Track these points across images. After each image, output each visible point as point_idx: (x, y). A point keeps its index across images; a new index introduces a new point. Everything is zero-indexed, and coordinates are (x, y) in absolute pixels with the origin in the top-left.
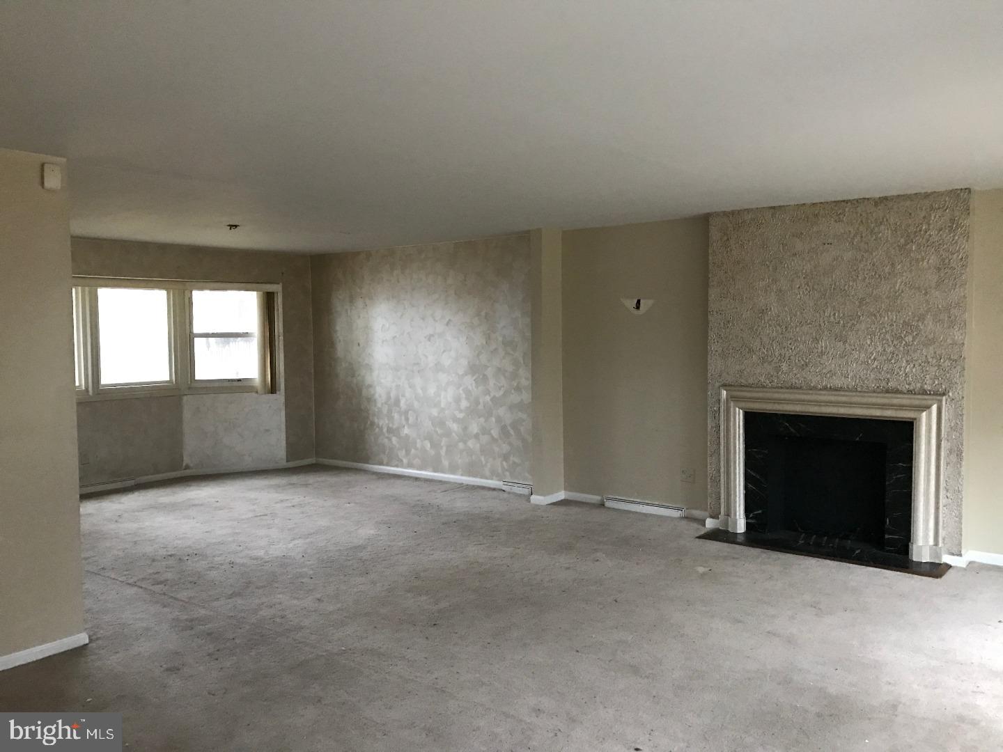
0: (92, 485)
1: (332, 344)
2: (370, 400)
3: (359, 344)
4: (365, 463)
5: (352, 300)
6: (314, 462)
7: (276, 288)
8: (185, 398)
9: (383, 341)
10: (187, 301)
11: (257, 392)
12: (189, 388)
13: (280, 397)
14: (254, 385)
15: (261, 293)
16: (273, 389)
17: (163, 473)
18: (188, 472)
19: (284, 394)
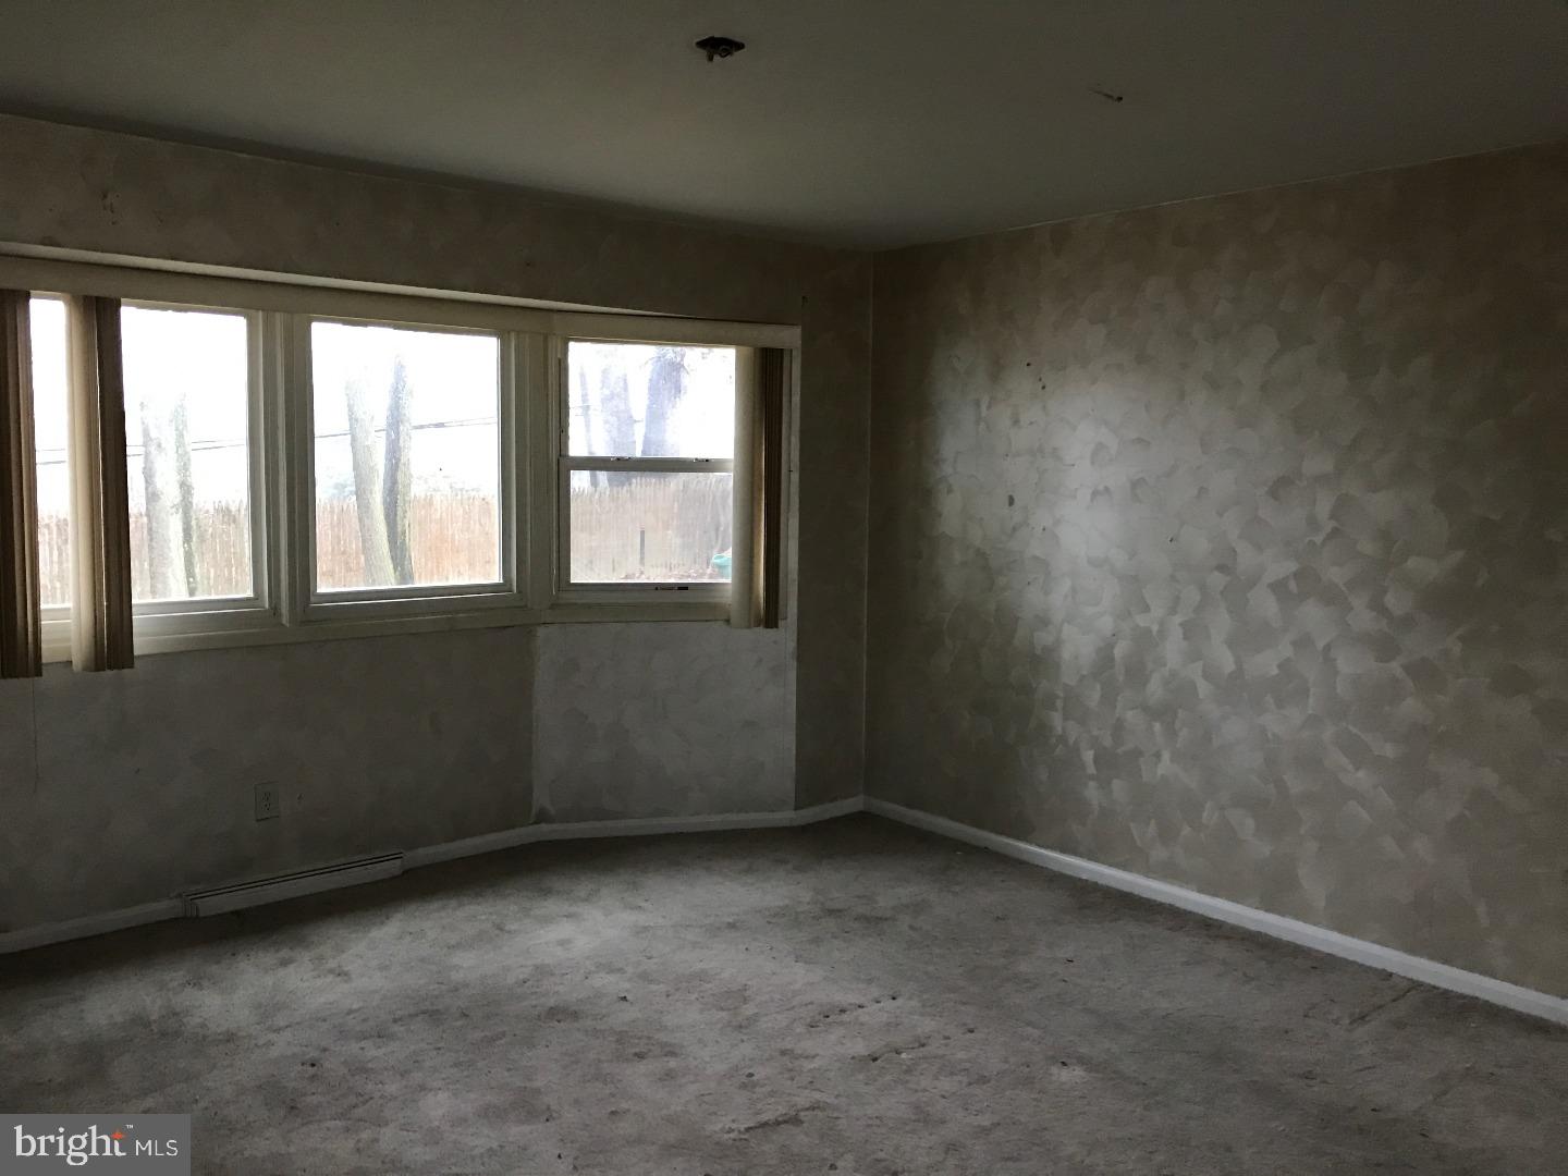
0: (285, 878)
1: (925, 496)
2: (1042, 661)
3: (1011, 501)
4: (1018, 838)
5: (997, 370)
6: (860, 807)
7: (788, 337)
8: (541, 632)
9: (1095, 494)
10: (553, 364)
11: (728, 621)
12: (553, 607)
13: (785, 637)
14: (723, 601)
15: (746, 350)
16: (771, 618)
17: (482, 833)
18: (546, 831)
19: (794, 628)
